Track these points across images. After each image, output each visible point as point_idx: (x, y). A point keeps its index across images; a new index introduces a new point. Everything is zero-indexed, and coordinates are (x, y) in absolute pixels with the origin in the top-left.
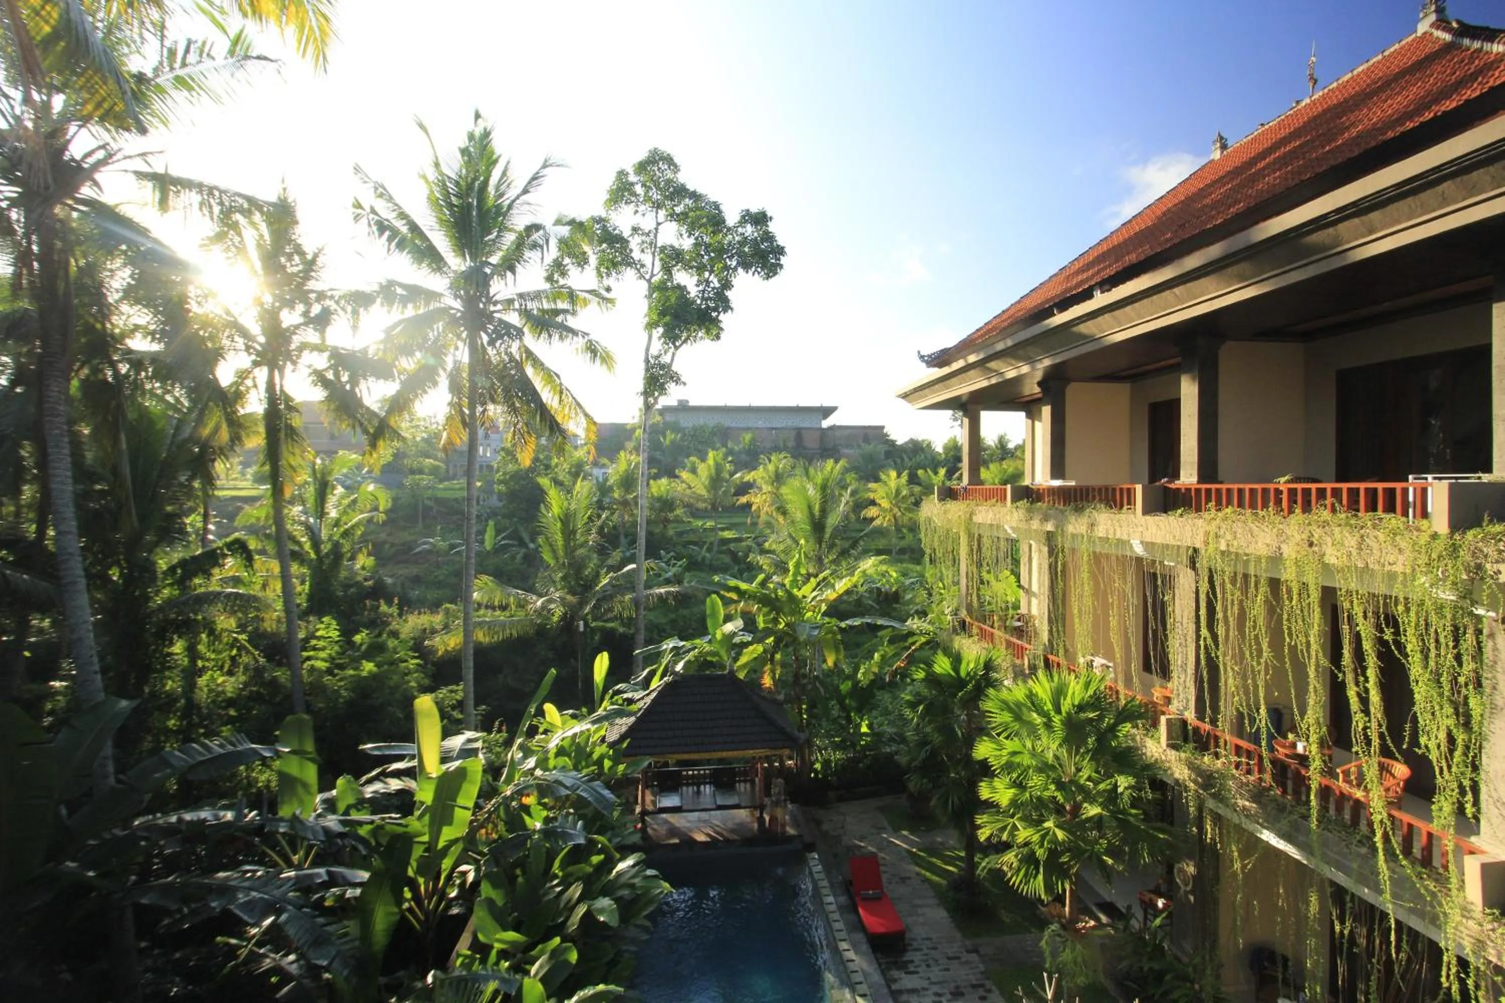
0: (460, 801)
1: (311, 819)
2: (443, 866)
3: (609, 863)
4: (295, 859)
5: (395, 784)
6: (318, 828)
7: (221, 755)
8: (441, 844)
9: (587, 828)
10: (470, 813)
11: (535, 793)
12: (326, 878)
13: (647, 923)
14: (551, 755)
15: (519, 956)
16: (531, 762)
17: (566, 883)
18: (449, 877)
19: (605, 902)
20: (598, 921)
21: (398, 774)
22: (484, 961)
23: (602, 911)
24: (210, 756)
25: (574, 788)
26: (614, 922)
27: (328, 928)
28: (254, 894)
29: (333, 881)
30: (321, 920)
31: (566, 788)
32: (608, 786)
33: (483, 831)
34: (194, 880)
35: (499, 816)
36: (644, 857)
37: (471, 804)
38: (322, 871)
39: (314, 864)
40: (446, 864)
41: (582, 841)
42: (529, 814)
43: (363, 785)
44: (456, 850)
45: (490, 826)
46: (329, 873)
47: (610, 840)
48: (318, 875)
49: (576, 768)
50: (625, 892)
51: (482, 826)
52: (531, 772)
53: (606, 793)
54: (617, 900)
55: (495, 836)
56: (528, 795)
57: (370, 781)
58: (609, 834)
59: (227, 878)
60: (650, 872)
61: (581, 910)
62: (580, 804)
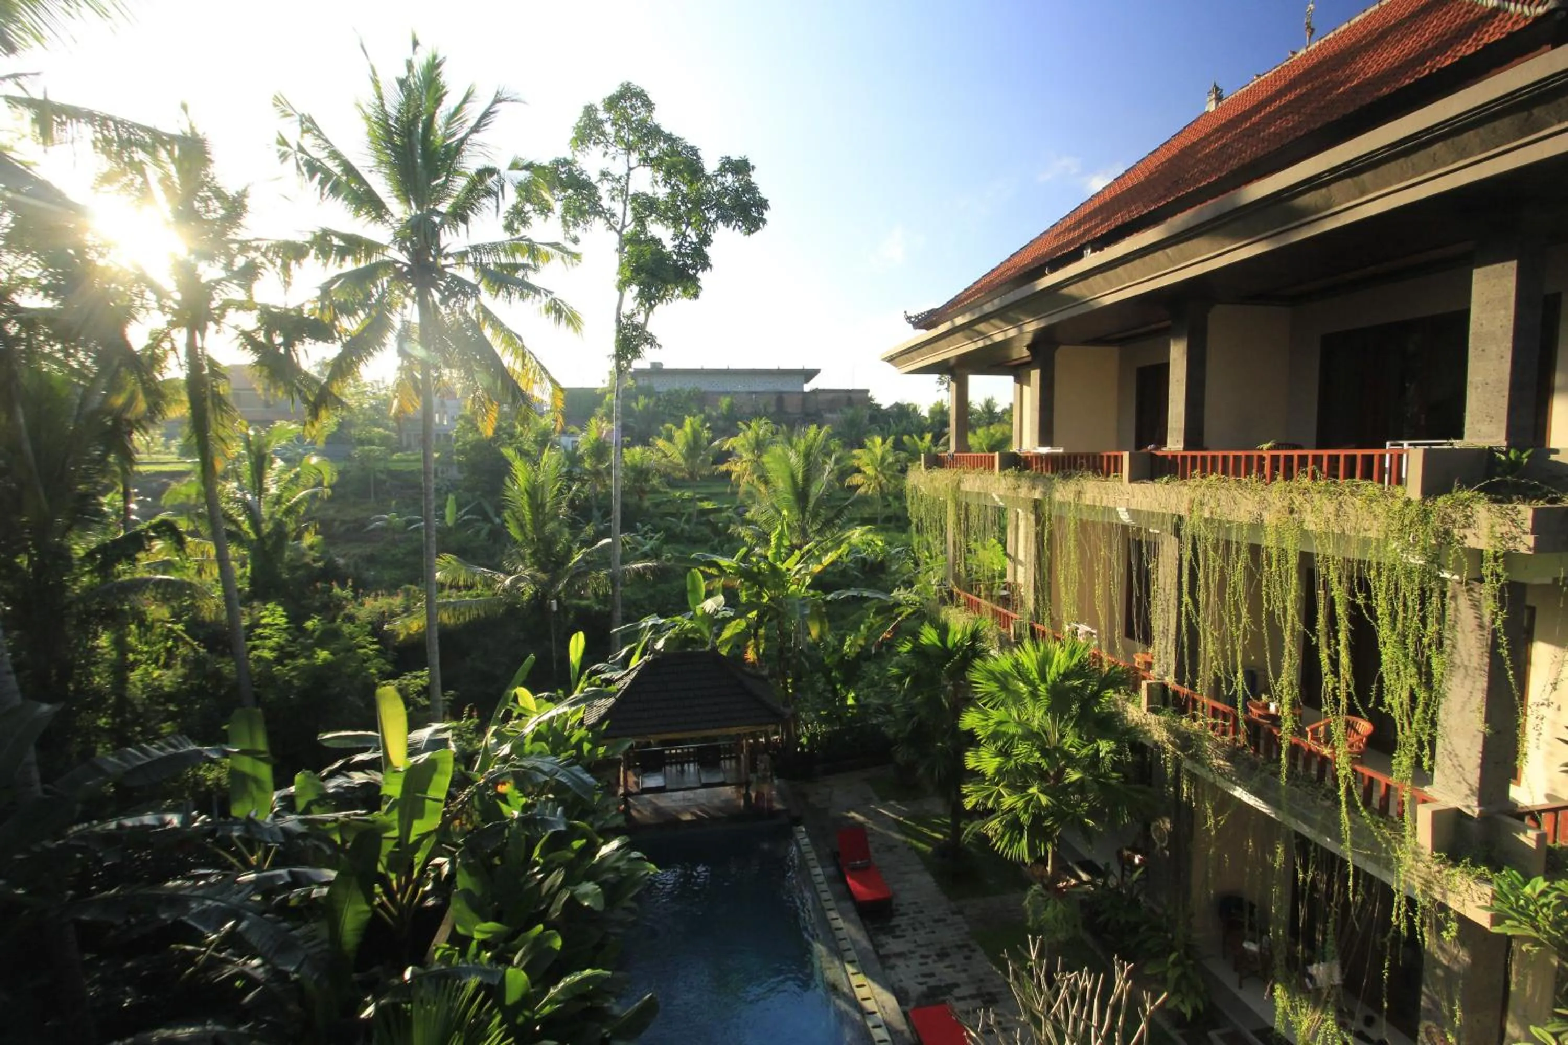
0: (431, 793)
1: (268, 820)
2: (416, 860)
3: (591, 848)
4: (254, 859)
5: (359, 778)
6: (277, 829)
7: (161, 759)
8: (413, 838)
9: (567, 814)
10: (442, 804)
11: (512, 781)
12: (288, 879)
13: (633, 905)
14: (527, 741)
15: (501, 945)
16: (506, 749)
17: (547, 870)
18: (423, 871)
19: (589, 887)
20: (582, 906)
21: (362, 767)
22: (463, 954)
23: (586, 896)
24: (148, 760)
25: (551, 774)
26: (599, 906)
27: (294, 932)
28: (209, 902)
29: (297, 881)
30: (285, 925)
31: (544, 773)
32: (588, 769)
33: (457, 822)
34: (142, 891)
35: (473, 806)
36: (628, 840)
37: (443, 796)
38: (283, 872)
39: (274, 866)
40: (419, 857)
41: (562, 828)
42: (506, 801)
43: (324, 779)
44: (428, 844)
45: (464, 816)
46: (291, 874)
47: (591, 825)
48: (280, 877)
49: (555, 753)
50: (610, 876)
51: (455, 817)
52: (505, 759)
53: (586, 777)
54: (601, 884)
55: (469, 827)
56: (504, 783)
57: (332, 775)
58: (590, 819)
59: (178, 888)
60: (635, 854)
61: (565, 896)
62: (559, 788)
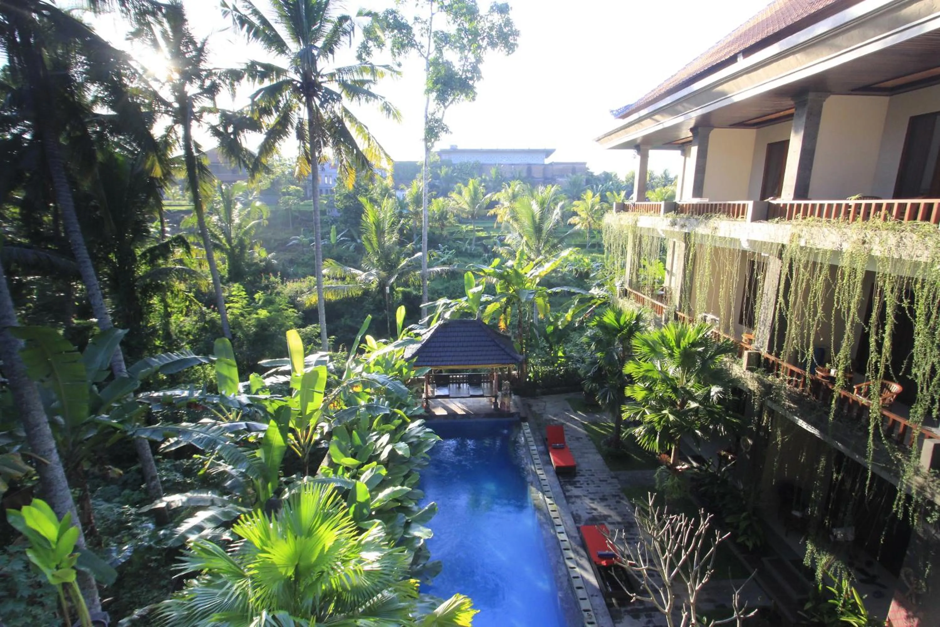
0: (317, 389)
1: (231, 396)
2: (311, 423)
3: (404, 424)
4: (231, 417)
5: (282, 379)
6: (235, 401)
7: (178, 361)
8: (308, 412)
9: (392, 405)
10: (323, 395)
11: (361, 385)
12: (246, 427)
13: (427, 456)
14: (371, 365)
15: (355, 470)
16: (359, 369)
17: (381, 434)
18: (315, 429)
19: (402, 445)
20: (398, 454)
21: (284, 373)
22: (335, 472)
23: (400, 449)
24: (171, 361)
25: (383, 384)
26: (408, 455)
27: (244, 453)
28: (201, 434)
29: (249, 429)
30: (240, 449)
31: (379, 383)
32: (404, 382)
33: (332, 405)
34: (170, 426)
35: (340, 398)
36: (424, 421)
37: (323, 390)
38: (243, 423)
39: (242, 419)
40: (312, 422)
41: (388, 412)
42: (359, 397)
43: (265, 378)
44: (317, 415)
45: (336, 403)
46: (247, 425)
47: (405, 413)
48: (241, 425)
49: (386, 373)
50: (414, 440)
51: (331, 403)
52: (360, 374)
53: (403, 387)
54: (410, 444)
55: (339, 408)
56: (357, 386)
57: (269, 376)
58: (405, 409)
59: (187, 427)
60: (428, 430)
61: (389, 447)
62: (387, 392)
